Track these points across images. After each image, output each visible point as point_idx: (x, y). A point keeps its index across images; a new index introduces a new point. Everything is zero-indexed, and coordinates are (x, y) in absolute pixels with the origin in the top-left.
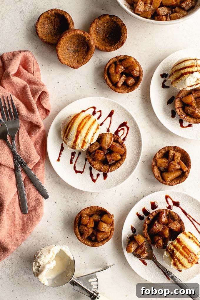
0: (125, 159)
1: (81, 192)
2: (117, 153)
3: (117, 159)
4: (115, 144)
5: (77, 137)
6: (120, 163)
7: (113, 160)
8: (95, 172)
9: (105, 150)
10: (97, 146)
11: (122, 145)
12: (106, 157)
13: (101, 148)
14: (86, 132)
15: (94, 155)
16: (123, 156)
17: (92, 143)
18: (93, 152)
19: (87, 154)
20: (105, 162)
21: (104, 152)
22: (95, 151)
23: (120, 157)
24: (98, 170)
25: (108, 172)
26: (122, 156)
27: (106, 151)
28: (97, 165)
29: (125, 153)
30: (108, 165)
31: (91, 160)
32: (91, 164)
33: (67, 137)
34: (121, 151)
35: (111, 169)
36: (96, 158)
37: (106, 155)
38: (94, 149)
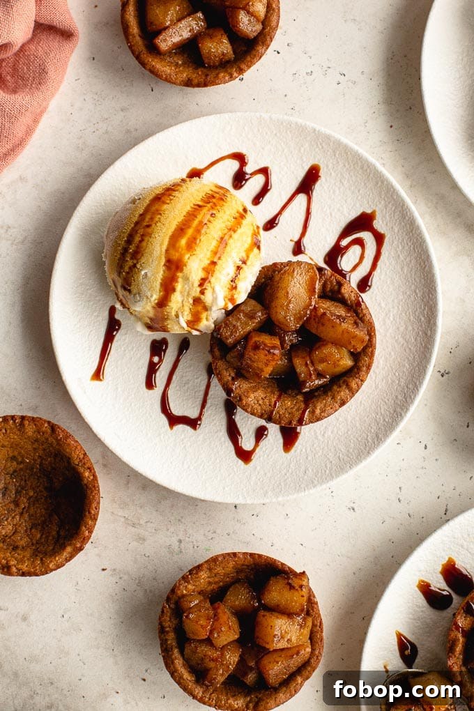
0: (369, 368)
1: (192, 502)
2: (338, 344)
3: (338, 370)
4: (327, 306)
5: (168, 288)
6: (348, 386)
7: (320, 375)
8: (247, 424)
9: (286, 332)
10: (251, 316)
11: (356, 310)
12: (290, 360)
13: (270, 326)
14: (206, 262)
15: (241, 356)
16: (362, 356)
17: (230, 307)
18: (237, 342)
19: (211, 351)
20: (286, 382)
21: (283, 342)
22: (247, 337)
23: (348, 362)
24: (261, 416)
25: (301, 422)
26: (356, 356)
27: (291, 339)
28: (256, 397)
29: (369, 348)
30: (300, 392)
31: (228, 375)
32: (228, 391)
33: (127, 286)
34: (355, 337)
35: (313, 412)
36: (250, 366)
37: (290, 353)
38: (241, 332)
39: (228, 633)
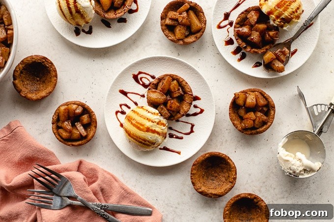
0: (176, 76)
1: (215, 126)
2: (170, 85)
3: (177, 84)
4: (159, 88)
5: (154, 132)
6: (182, 82)
7: (179, 90)
8: (193, 110)
9: (167, 99)
10: (162, 109)
11: (160, 80)
12: (175, 98)
13: (165, 103)
14: (147, 121)
15: (173, 111)
16: (173, 78)
17: (160, 114)
18: (170, 113)
19: (172, 120)
20: (181, 99)
21: (169, 100)
22: (168, 110)
23: (175, 81)
24: (190, 106)
25: (192, 95)
26: (173, 79)
27: (168, 98)
28: (185, 107)
29: (170, 76)
30: (184, 95)
31: (179, 115)
32: (183, 115)
33: (154, 144)
34: (168, 80)
35: (189, 92)
36: (176, 109)
37: (173, 98)
38: (166, 112)
39: (252, 115)
